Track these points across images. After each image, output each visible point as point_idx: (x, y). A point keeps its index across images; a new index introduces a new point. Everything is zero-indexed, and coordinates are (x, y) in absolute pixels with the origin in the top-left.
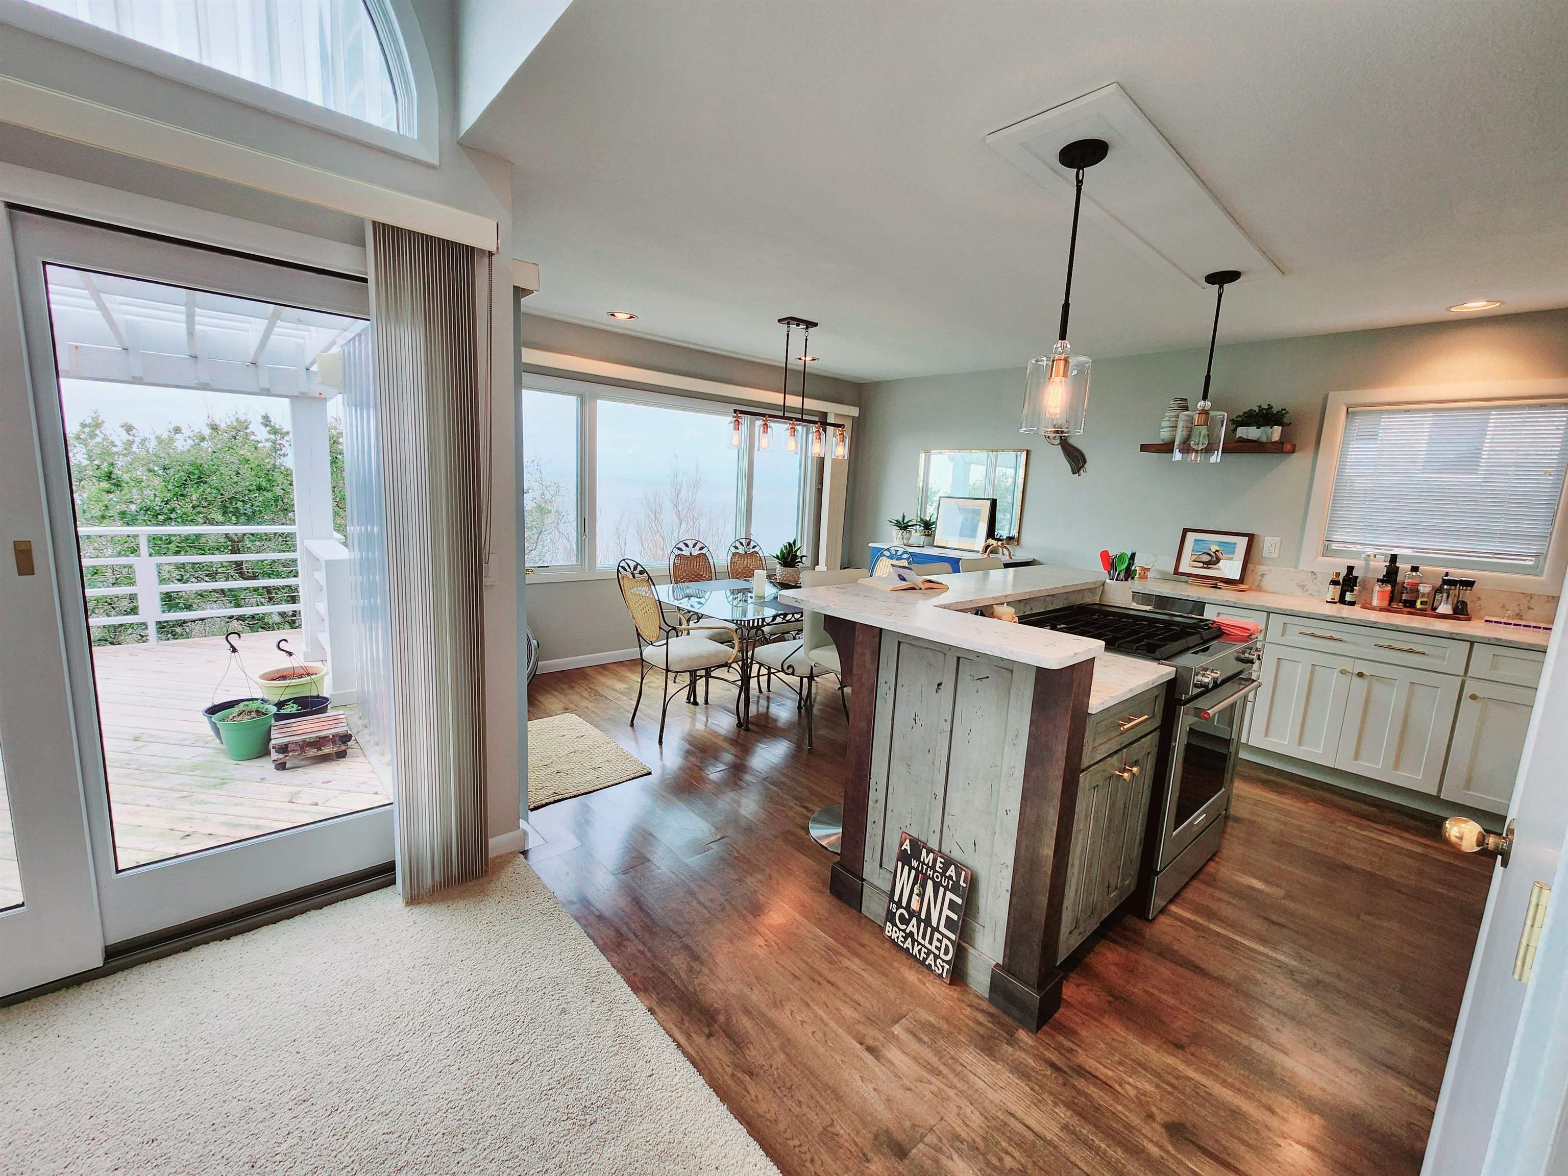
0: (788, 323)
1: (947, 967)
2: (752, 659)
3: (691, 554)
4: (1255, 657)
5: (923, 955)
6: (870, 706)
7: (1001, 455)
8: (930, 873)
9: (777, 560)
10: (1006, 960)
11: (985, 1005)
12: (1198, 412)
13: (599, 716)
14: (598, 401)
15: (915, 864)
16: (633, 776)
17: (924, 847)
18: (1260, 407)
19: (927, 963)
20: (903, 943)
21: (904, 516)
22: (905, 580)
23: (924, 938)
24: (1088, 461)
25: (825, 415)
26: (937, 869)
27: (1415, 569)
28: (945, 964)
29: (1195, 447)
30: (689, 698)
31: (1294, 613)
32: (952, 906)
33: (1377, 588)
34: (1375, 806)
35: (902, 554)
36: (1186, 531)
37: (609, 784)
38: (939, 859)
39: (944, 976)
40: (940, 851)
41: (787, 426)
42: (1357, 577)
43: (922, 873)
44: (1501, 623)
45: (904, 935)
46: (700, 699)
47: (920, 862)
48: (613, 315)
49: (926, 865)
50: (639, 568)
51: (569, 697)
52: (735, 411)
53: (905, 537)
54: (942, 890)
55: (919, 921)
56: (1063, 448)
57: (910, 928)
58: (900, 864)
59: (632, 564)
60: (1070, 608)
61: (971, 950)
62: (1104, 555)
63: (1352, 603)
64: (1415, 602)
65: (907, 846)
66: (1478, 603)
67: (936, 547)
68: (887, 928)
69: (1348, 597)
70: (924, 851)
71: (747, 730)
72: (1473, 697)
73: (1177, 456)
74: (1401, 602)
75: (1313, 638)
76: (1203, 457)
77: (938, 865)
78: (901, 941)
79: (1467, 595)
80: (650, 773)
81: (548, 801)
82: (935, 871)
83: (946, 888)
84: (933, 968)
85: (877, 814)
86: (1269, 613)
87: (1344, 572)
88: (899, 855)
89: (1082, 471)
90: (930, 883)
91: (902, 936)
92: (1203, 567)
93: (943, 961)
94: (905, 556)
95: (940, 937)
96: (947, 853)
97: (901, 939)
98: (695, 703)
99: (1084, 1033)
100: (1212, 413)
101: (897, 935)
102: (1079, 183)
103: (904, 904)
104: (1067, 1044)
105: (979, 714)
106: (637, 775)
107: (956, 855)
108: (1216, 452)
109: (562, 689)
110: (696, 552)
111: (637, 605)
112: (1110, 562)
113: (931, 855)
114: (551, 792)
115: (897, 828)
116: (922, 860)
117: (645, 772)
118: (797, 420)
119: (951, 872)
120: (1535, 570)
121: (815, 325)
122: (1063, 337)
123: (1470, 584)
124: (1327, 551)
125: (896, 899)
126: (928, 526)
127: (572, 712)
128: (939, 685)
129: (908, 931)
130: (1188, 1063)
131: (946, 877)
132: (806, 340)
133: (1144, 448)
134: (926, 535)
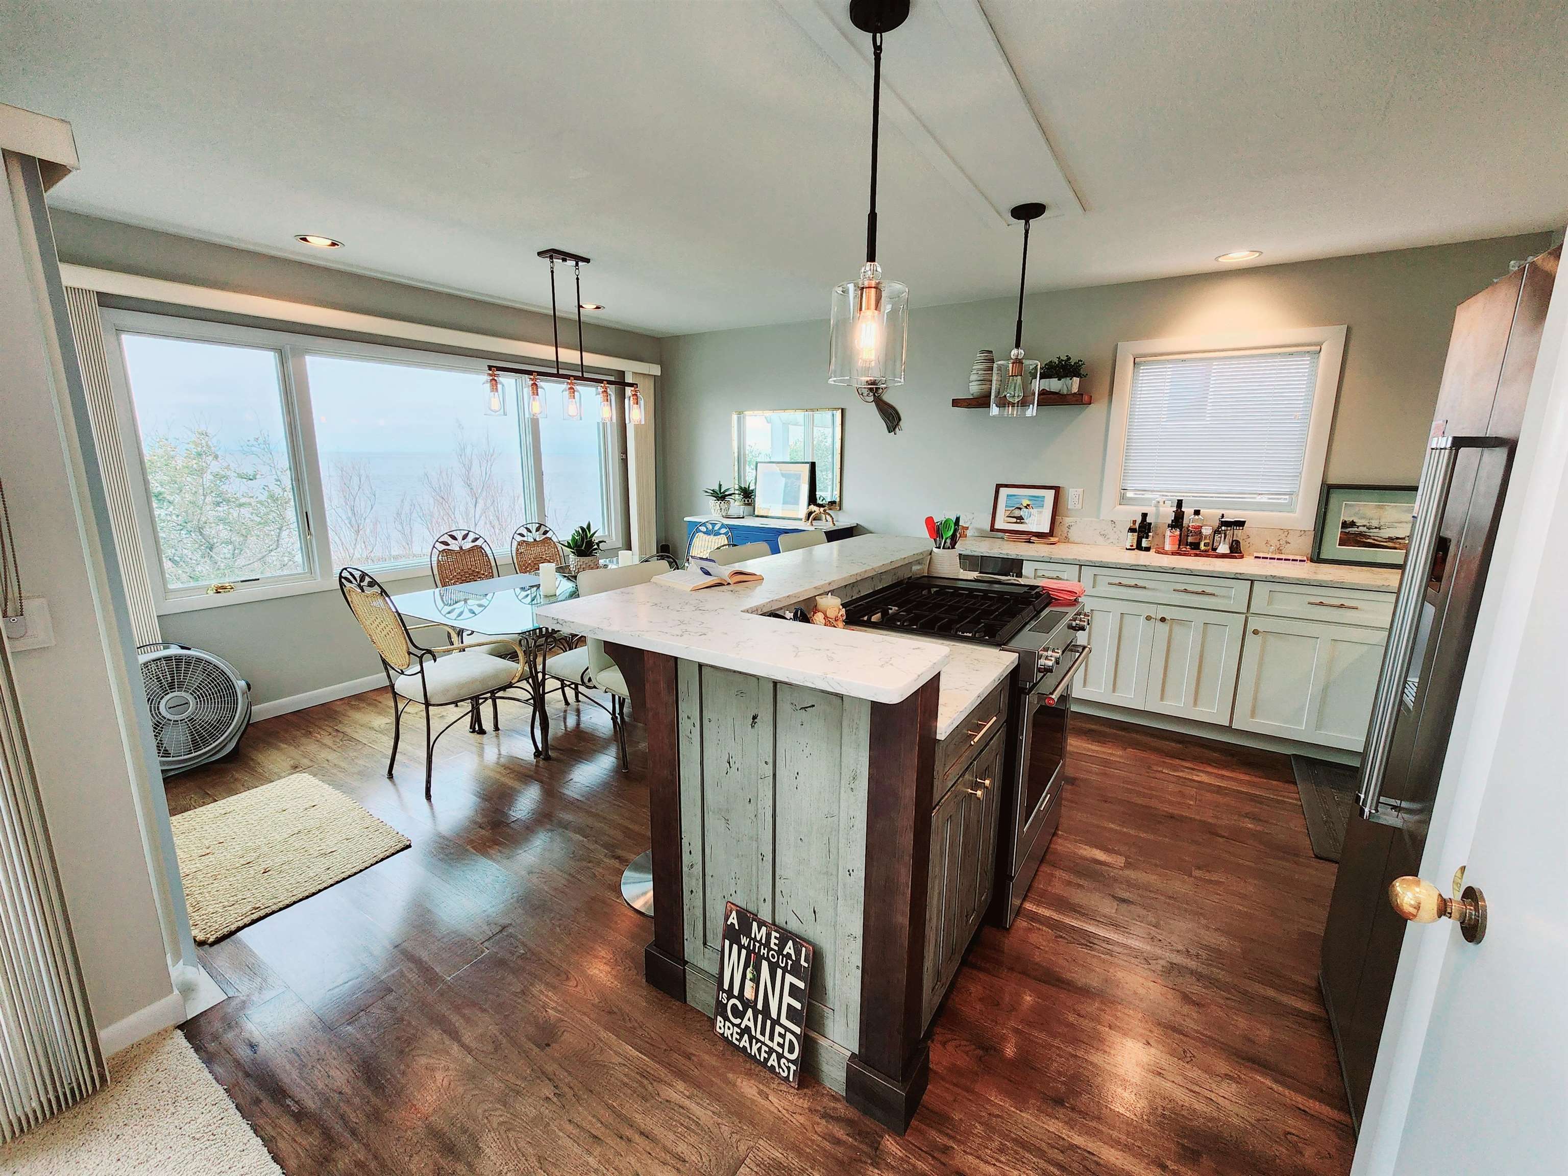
0: (551, 257)
1: (793, 1067)
2: (544, 674)
3: (461, 548)
4: (1085, 624)
5: (764, 1055)
6: (672, 749)
7: (817, 415)
8: (764, 951)
9: (569, 550)
10: (863, 1050)
11: (842, 1109)
12: (1012, 361)
13: (343, 770)
14: (307, 357)
15: (744, 941)
16: (381, 856)
17: (754, 920)
18: (1059, 358)
19: (769, 1064)
20: (739, 1040)
21: (720, 485)
22: (710, 575)
23: (763, 1033)
24: (902, 418)
25: (622, 374)
26: (772, 946)
27: (1197, 513)
28: (790, 1065)
29: (1011, 400)
30: (472, 727)
31: (1102, 565)
32: (794, 992)
33: (1168, 533)
34: (1180, 742)
35: (720, 529)
36: (999, 486)
37: (343, 876)
38: (774, 934)
39: (791, 1079)
40: (774, 924)
41: (565, 386)
42: (1151, 524)
43: (755, 953)
44: (1267, 558)
45: (739, 1031)
46: (488, 725)
47: (751, 939)
48: (305, 239)
49: (758, 942)
50: (367, 579)
51: (302, 748)
52: (490, 367)
53: (723, 508)
54: (779, 972)
55: (756, 1013)
56: (878, 405)
57: (745, 1022)
58: (727, 942)
59: (357, 574)
60: (899, 583)
61: (822, 1042)
62: (929, 521)
63: (1148, 549)
64: (1199, 544)
65: (733, 919)
66: (1248, 540)
67: (758, 516)
68: (718, 1024)
69: (1144, 543)
70: (755, 924)
71: (548, 758)
72: (1256, 632)
73: (994, 410)
74: (1187, 545)
75: (1120, 587)
76: (1019, 410)
77: (773, 941)
78: (736, 1039)
79: (1239, 534)
80: (409, 846)
81: (240, 924)
82: (770, 949)
83: (785, 970)
84: (777, 1070)
85: (694, 882)
86: (1081, 566)
87: (1139, 520)
88: (724, 931)
89: (897, 429)
90: (765, 964)
91: (737, 1033)
92: (1016, 523)
93: (789, 1061)
94: (723, 531)
95: (783, 1031)
96: (783, 925)
97: (735, 1036)
98: (482, 732)
99: (957, 1116)
100: (1026, 362)
101: (731, 1032)
102: (878, 50)
103: (736, 993)
104: (941, 1140)
105: (807, 751)
106: (388, 853)
107: (793, 926)
108: (1031, 406)
109: (294, 738)
110: (467, 545)
111: (374, 625)
112: (935, 529)
113: (764, 929)
114: (249, 908)
115: (720, 896)
116: (753, 936)
117: (401, 845)
118: (576, 378)
119: (789, 948)
120: (1289, 507)
121: (587, 261)
122: (871, 257)
123: (1241, 524)
124: (1123, 500)
125: (726, 987)
126: (747, 494)
127: (305, 769)
128: (755, 718)
129: (743, 1026)
130: (1070, 1124)
131: (783, 956)
132: (578, 279)
133: (956, 403)
134: (745, 504)
